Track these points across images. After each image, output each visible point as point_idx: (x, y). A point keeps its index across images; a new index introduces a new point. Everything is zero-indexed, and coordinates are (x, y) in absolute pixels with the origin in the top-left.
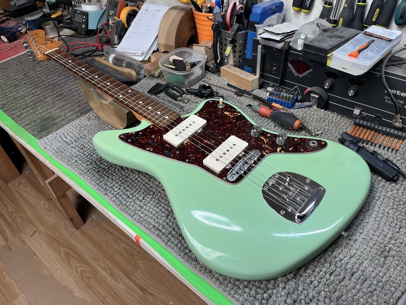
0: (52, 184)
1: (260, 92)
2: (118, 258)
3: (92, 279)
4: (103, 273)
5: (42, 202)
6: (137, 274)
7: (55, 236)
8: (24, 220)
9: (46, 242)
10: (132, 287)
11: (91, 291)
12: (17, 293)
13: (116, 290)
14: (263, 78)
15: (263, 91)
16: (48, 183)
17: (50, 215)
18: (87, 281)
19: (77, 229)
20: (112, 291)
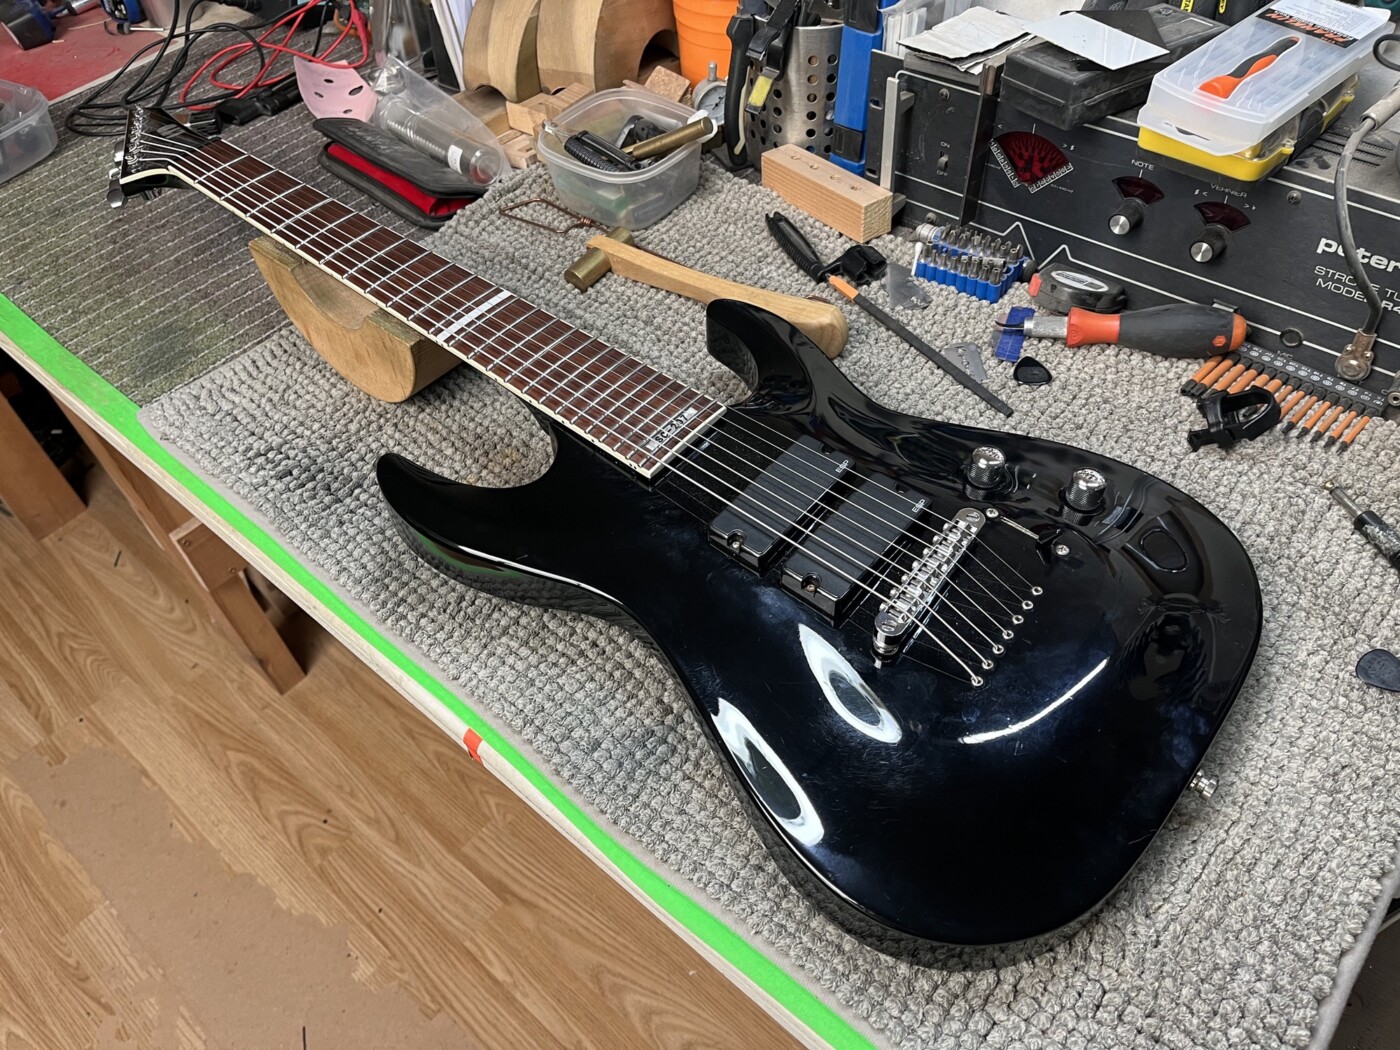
0: (190, 544)
1: (891, 241)
2: (417, 787)
3: (334, 854)
4: (370, 833)
5: (161, 601)
6: (481, 839)
7: (211, 714)
8: (104, 660)
9: (180, 734)
10: (465, 882)
11: (334, 891)
12: (88, 899)
13: (413, 889)
14: (903, 193)
15: (900, 239)
16: (179, 541)
17: (190, 644)
18: (318, 861)
19: (282, 692)
20: (401, 891)
